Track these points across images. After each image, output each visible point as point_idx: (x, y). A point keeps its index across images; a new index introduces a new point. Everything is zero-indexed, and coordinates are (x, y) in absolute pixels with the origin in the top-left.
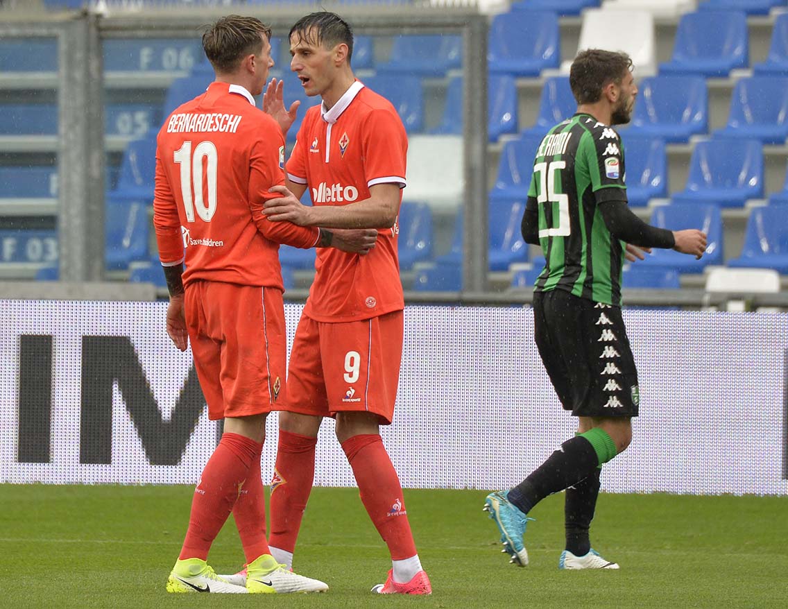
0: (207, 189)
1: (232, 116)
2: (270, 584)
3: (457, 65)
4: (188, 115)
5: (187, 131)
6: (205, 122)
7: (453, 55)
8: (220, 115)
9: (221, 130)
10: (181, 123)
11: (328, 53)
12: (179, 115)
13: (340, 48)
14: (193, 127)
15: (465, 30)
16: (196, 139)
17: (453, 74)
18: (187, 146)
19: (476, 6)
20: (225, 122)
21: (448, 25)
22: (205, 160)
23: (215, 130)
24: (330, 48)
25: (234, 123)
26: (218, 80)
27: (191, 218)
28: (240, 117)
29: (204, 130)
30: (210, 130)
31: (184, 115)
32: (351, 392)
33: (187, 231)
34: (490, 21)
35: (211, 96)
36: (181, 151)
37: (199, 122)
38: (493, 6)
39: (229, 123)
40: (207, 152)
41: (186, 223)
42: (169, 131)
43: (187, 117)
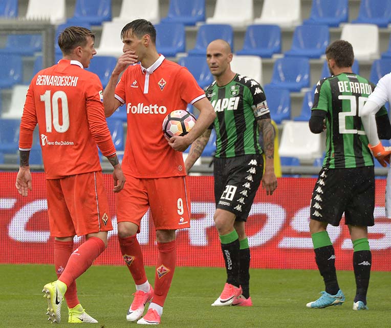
0: (62, 115)
1: (73, 77)
2: (82, 320)
3: (39, 50)
4: (48, 76)
5: (47, 84)
6: (58, 81)
7: (37, 45)
8: (67, 77)
9: (68, 85)
10: (44, 80)
11: (140, 41)
12: (43, 76)
13: (146, 37)
14: (52, 83)
15: (44, 32)
16: (53, 89)
17: (37, 54)
18: (48, 93)
19: (49, 20)
20: (70, 81)
21: (35, 30)
22: (60, 101)
23: (65, 85)
24: (140, 38)
25: (75, 82)
26: (64, 58)
27: (49, 130)
28: (78, 78)
29: (58, 85)
30: (61, 85)
31: (45, 76)
32: (182, 220)
33: (46, 137)
34: (56, 28)
35: (60, 66)
36: (44, 95)
37: (55, 81)
38: (58, 20)
39: (72, 81)
40: (60, 97)
41: (45, 133)
42: (37, 84)
43: (47, 78)
